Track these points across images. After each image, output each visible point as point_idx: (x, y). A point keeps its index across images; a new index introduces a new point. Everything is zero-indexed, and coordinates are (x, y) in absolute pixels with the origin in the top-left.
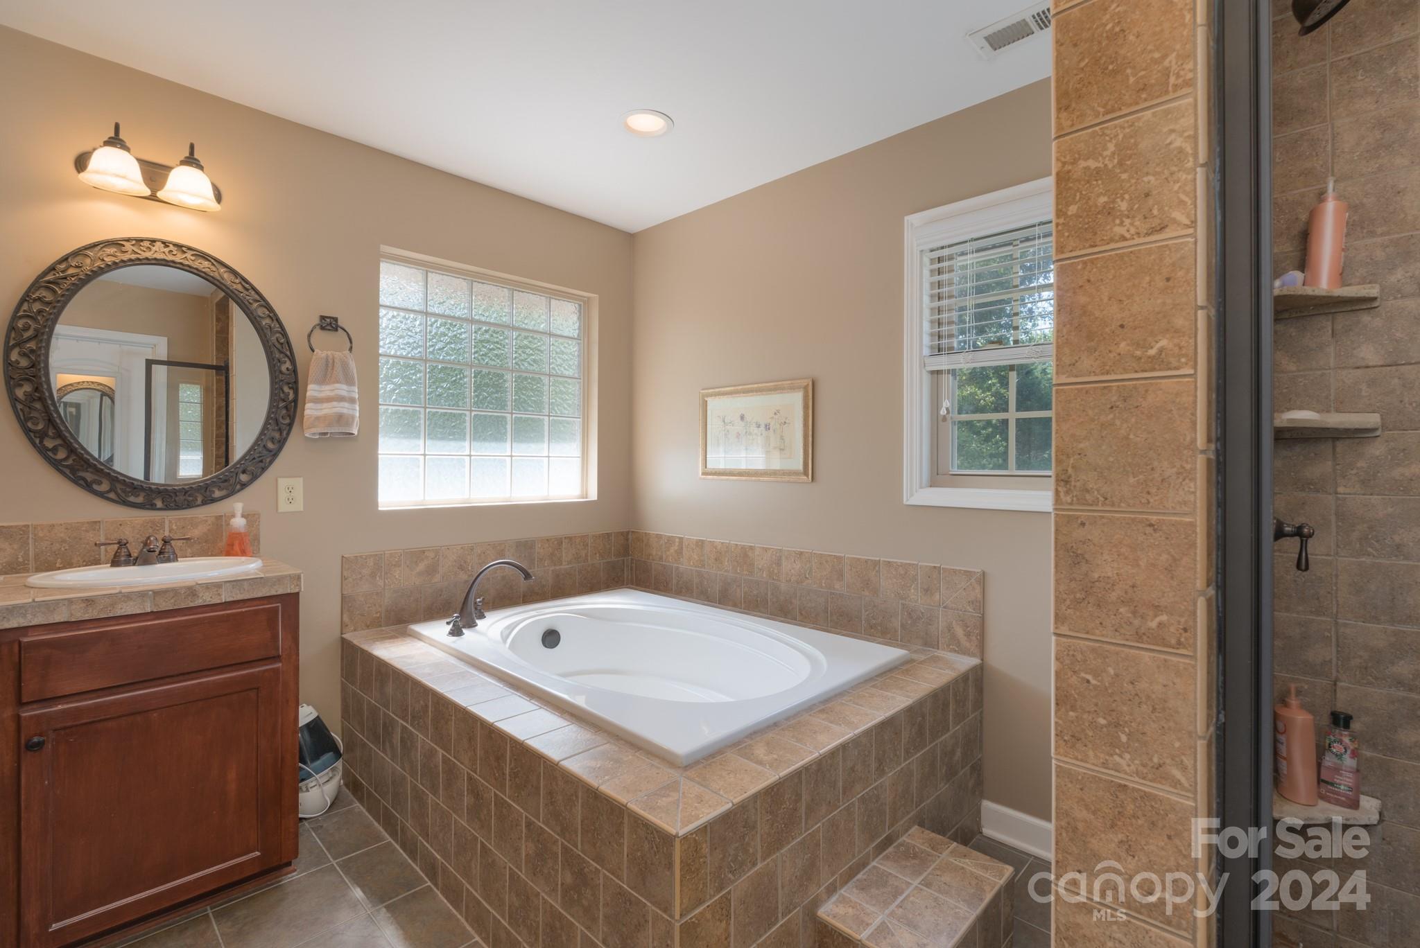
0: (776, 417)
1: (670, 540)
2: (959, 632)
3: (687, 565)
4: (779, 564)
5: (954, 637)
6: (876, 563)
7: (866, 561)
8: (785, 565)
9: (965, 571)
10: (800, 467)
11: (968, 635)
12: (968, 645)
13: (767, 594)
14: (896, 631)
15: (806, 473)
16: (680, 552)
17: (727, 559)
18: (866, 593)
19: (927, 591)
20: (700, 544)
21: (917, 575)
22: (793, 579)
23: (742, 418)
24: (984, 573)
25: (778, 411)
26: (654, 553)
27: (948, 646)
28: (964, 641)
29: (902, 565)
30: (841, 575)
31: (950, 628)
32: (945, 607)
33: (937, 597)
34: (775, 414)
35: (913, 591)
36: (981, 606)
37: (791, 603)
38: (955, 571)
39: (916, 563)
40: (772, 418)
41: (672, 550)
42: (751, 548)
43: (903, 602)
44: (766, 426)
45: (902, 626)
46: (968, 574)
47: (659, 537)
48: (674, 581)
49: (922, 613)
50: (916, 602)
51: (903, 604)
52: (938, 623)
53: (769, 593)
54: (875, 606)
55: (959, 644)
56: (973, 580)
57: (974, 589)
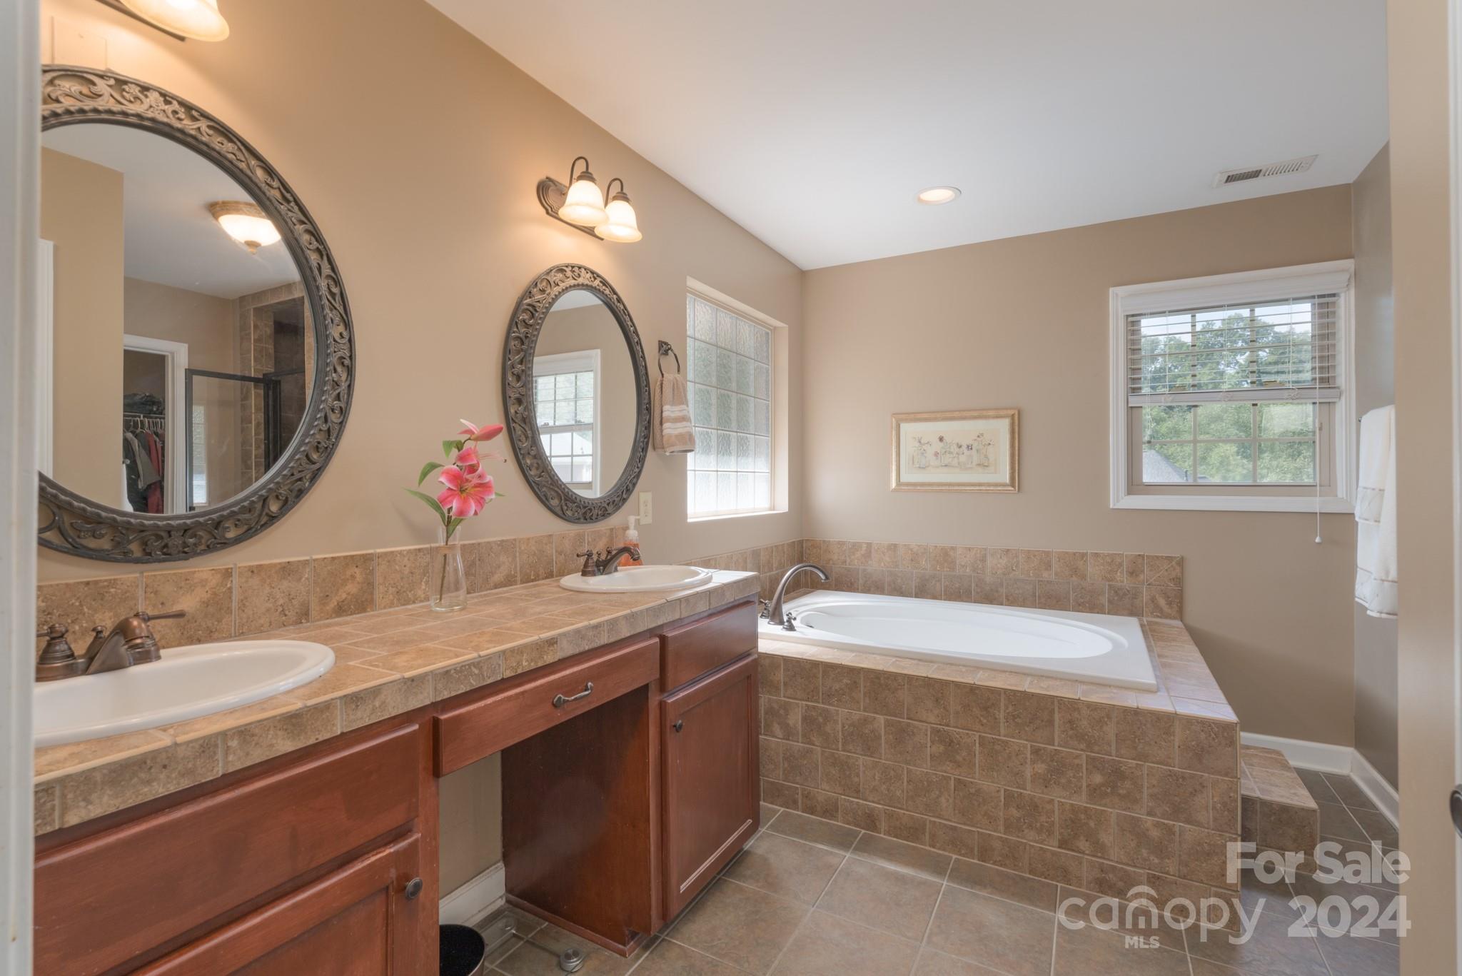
0: (979, 439)
1: (856, 547)
2: (1162, 602)
3: (876, 566)
4: (983, 560)
5: (1157, 607)
6: (1083, 555)
7: (1074, 554)
8: (990, 562)
9: (1166, 557)
10: (1008, 481)
11: (1170, 604)
12: (1169, 611)
13: (970, 586)
14: (1103, 606)
15: (1012, 484)
16: (868, 555)
17: (924, 560)
18: (1074, 578)
19: (1132, 573)
20: (893, 548)
21: (1123, 561)
22: (999, 572)
23: (941, 439)
24: (1182, 558)
25: (982, 435)
26: (835, 557)
27: (1152, 613)
28: (1166, 609)
29: (1109, 555)
30: (1048, 566)
31: (1153, 600)
32: (1149, 585)
33: (1142, 577)
34: (978, 436)
35: (1119, 574)
36: (1179, 581)
37: (997, 591)
38: (1157, 557)
39: (1121, 553)
40: (975, 440)
41: (858, 554)
42: (953, 549)
43: (1111, 583)
44: (968, 446)
45: (1110, 602)
46: (1170, 559)
47: (841, 544)
48: (861, 581)
49: (1128, 591)
50: (1123, 582)
51: (1109, 585)
52: (1143, 597)
53: (973, 585)
54: (1082, 588)
55: (1161, 611)
56: (1174, 563)
57: (1174, 569)
